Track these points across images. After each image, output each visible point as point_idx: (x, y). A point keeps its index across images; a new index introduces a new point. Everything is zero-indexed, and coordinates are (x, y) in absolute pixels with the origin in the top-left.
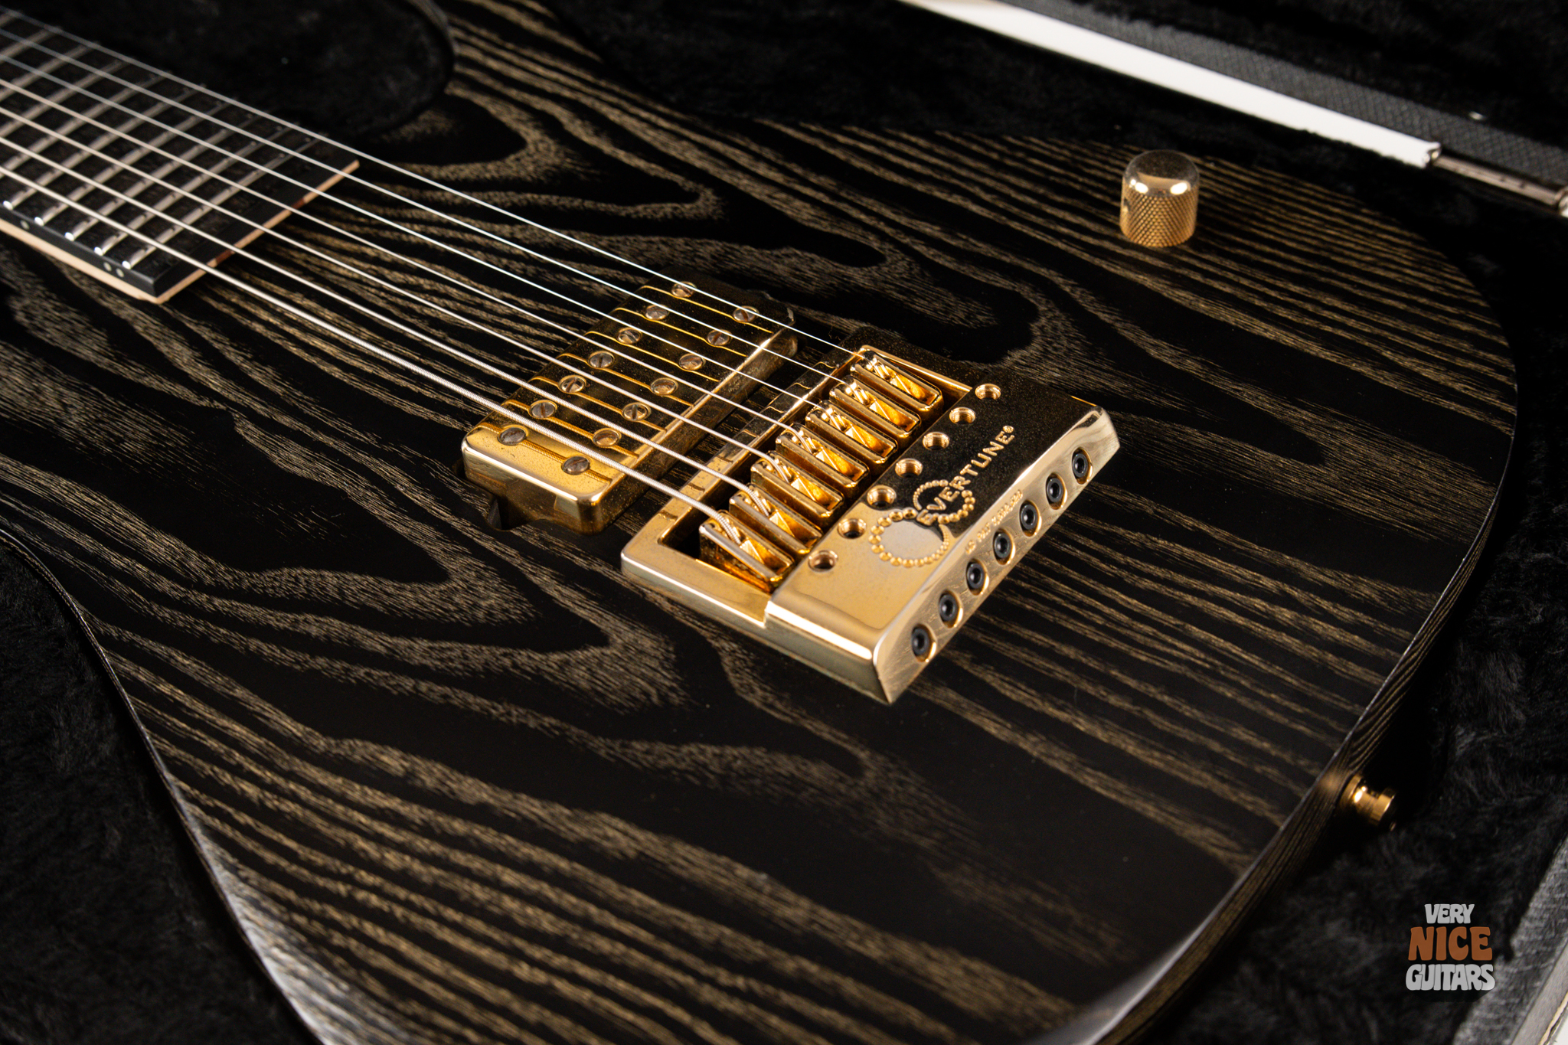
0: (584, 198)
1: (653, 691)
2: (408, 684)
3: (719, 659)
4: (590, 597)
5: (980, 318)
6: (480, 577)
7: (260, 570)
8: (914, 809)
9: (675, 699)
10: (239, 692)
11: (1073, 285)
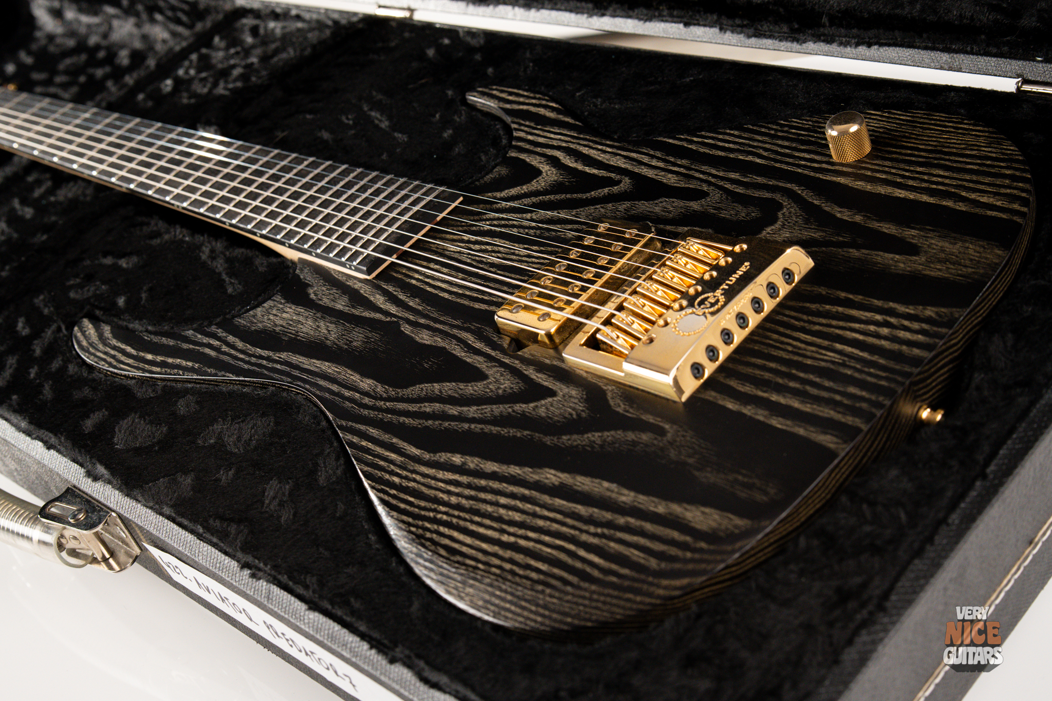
0: (566, 193)
1: (574, 413)
2: (466, 426)
3: (606, 395)
4: (550, 376)
5: (753, 214)
6: (502, 375)
7: (406, 387)
8: (688, 447)
9: (584, 415)
10: (395, 440)
11: (803, 189)
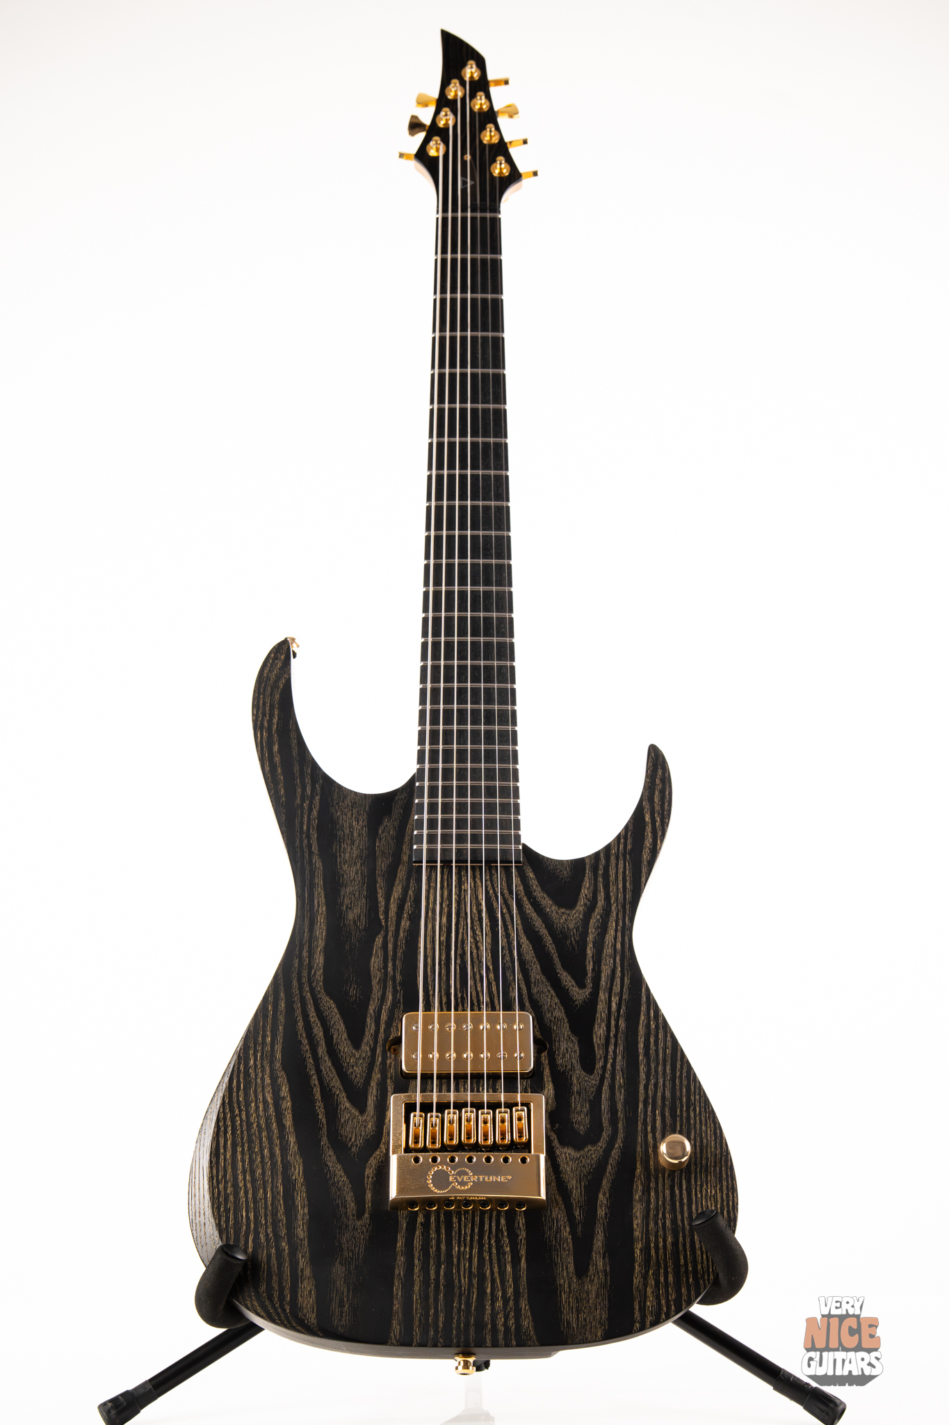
0: (557, 952)
1: (353, 1139)
2: (313, 1072)
3: (376, 1150)
4: (377, 1097)
5: (582, 1127)
6: (364, 1059)
8: (356, 1242)
9: (353, 1149)
11: (620, 1146)
